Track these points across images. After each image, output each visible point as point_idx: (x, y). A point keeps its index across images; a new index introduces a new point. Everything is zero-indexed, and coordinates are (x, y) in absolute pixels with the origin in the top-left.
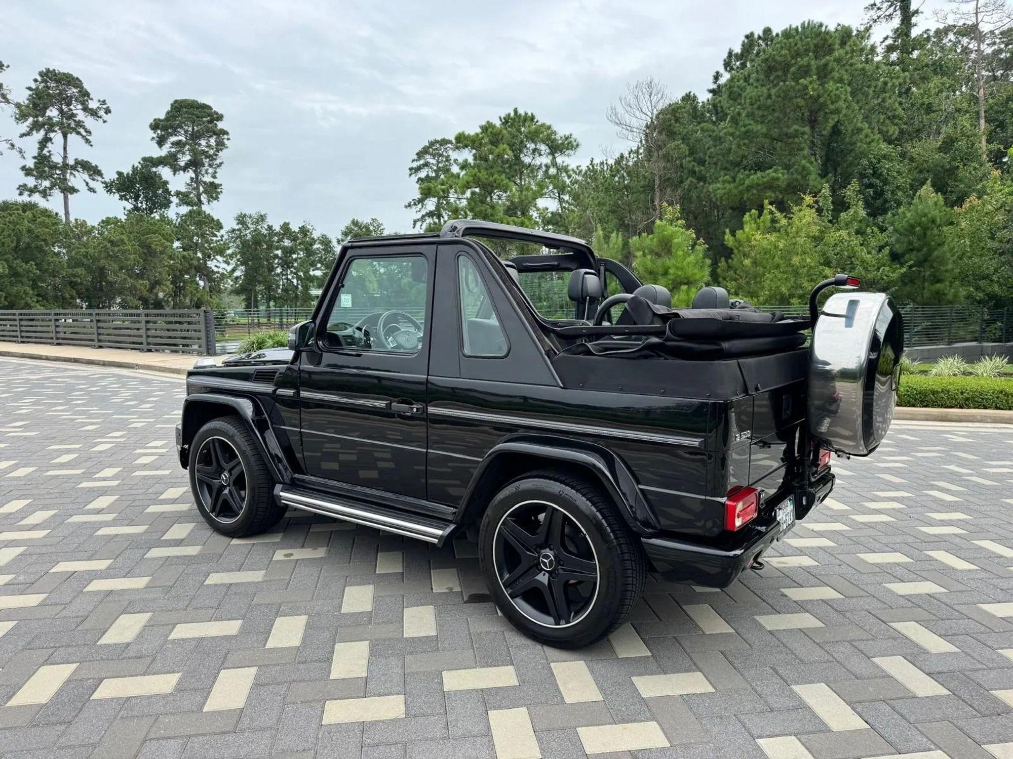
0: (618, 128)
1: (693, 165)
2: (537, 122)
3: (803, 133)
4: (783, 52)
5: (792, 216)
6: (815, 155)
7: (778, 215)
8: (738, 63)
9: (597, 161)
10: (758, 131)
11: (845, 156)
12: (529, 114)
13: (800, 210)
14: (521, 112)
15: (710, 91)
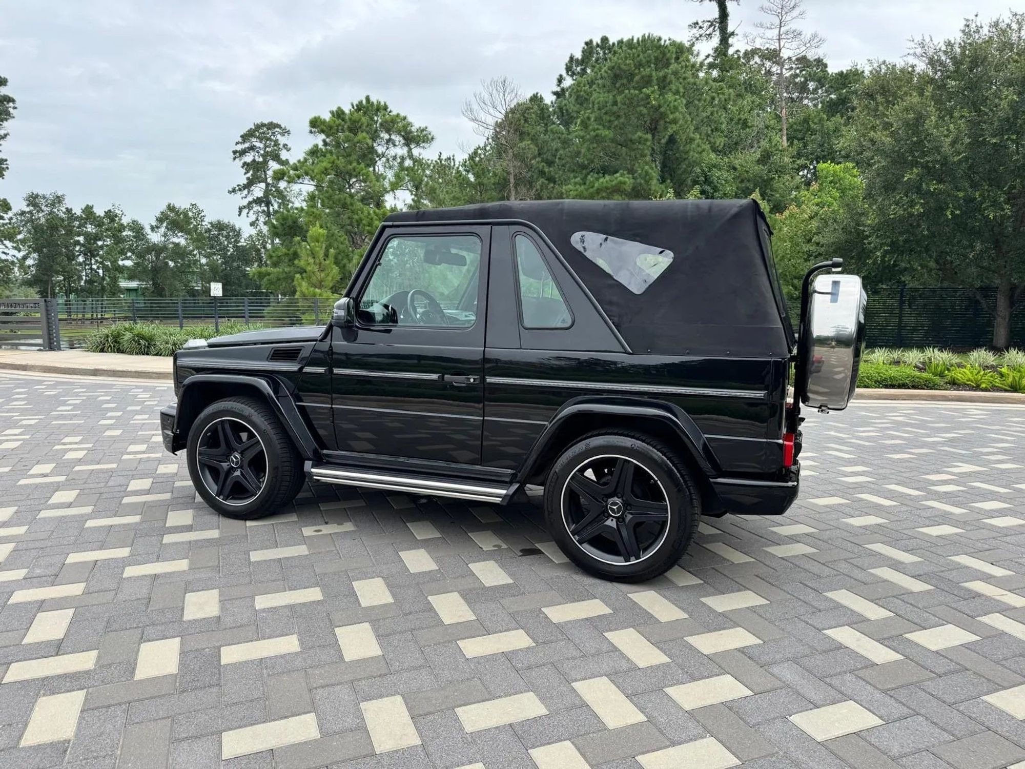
0: (472, 124)
1: (543, 166)
2: (390, 112)
3: (647, 140)
4: (628, 62)
6: (655, 161)
8: (579, 69)
9: (444, 157)
10: (605, 136)
11: (680, 164)
12: (382, 103)
14: (374, 99)
15: (555, 93)
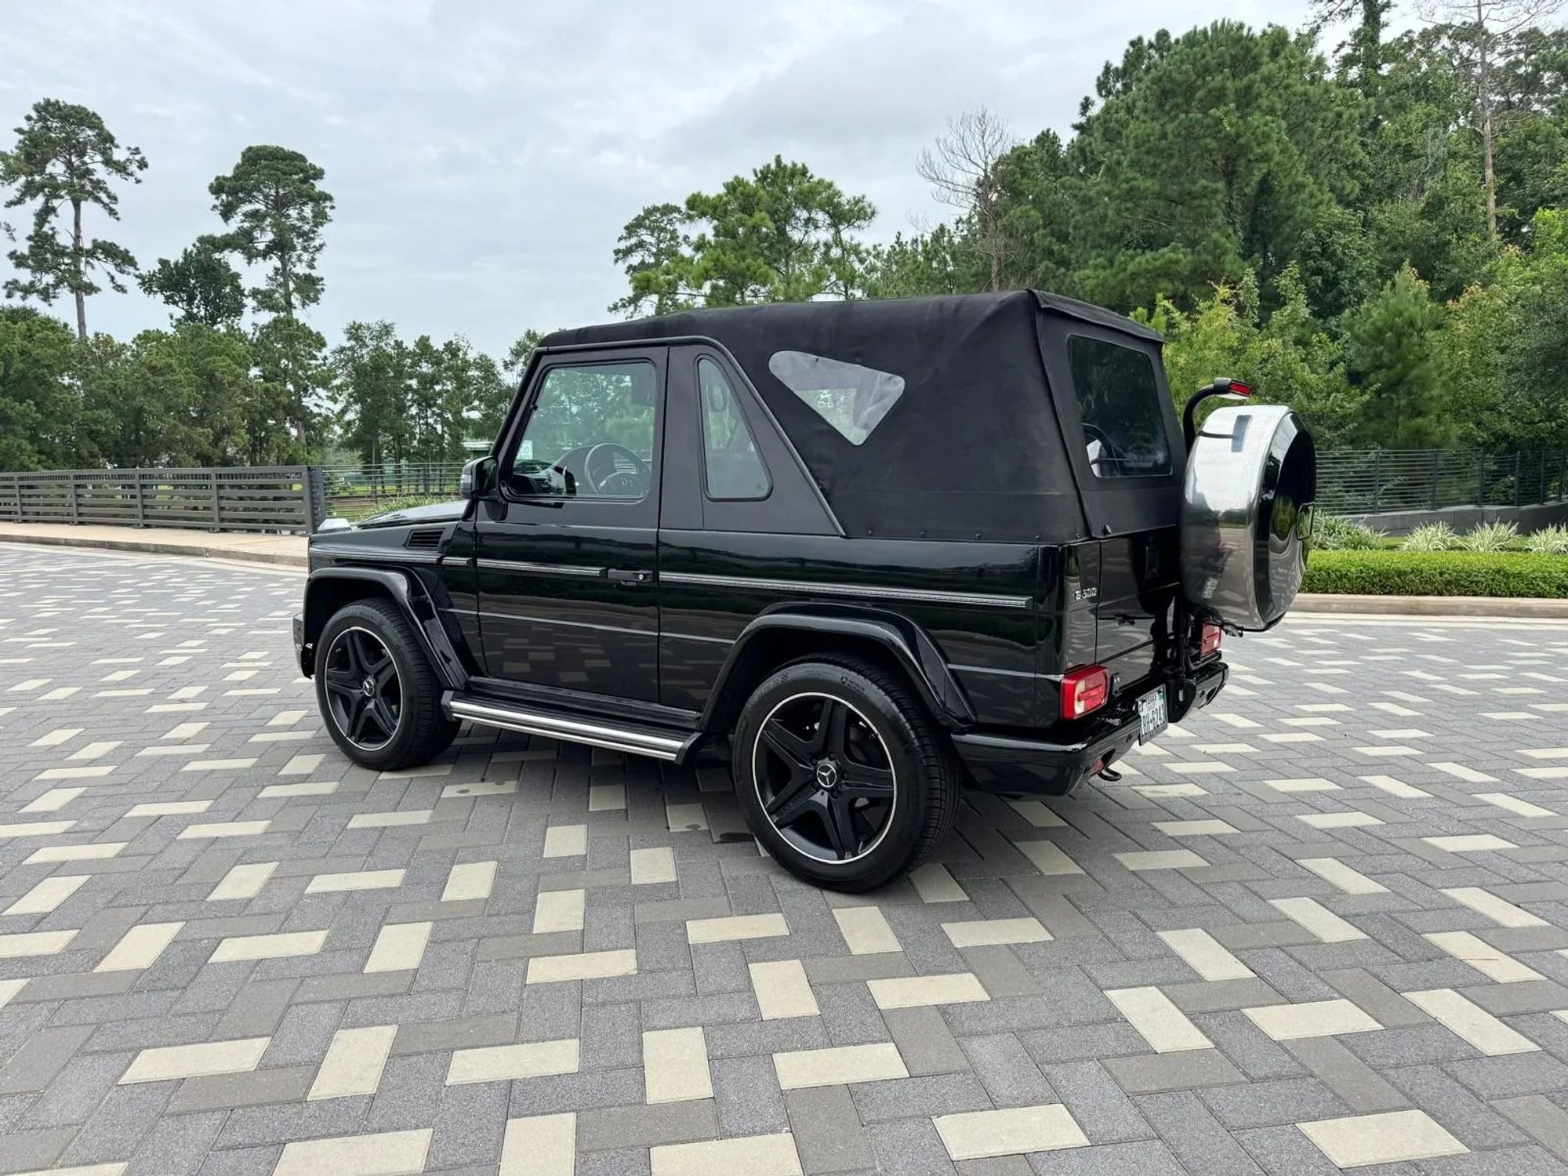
0: (933, 186)
1: (1050, 242)
2: (811, 177)
3: (1216, 191)
4: (1184, 68)
5: (1197, 316)
6: (1234, 223)
7: (1177, 314)
8: (1119, 84)
9: (906, 238)
10: (1146, 189)
11: (1278, 227)
12: (800, 165)
13: (1210, 308)
14: (787, 161)
15: (1076, 127)
